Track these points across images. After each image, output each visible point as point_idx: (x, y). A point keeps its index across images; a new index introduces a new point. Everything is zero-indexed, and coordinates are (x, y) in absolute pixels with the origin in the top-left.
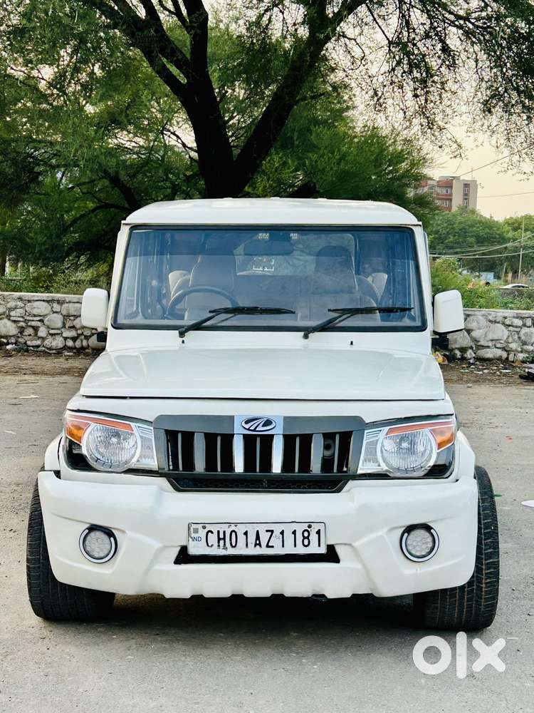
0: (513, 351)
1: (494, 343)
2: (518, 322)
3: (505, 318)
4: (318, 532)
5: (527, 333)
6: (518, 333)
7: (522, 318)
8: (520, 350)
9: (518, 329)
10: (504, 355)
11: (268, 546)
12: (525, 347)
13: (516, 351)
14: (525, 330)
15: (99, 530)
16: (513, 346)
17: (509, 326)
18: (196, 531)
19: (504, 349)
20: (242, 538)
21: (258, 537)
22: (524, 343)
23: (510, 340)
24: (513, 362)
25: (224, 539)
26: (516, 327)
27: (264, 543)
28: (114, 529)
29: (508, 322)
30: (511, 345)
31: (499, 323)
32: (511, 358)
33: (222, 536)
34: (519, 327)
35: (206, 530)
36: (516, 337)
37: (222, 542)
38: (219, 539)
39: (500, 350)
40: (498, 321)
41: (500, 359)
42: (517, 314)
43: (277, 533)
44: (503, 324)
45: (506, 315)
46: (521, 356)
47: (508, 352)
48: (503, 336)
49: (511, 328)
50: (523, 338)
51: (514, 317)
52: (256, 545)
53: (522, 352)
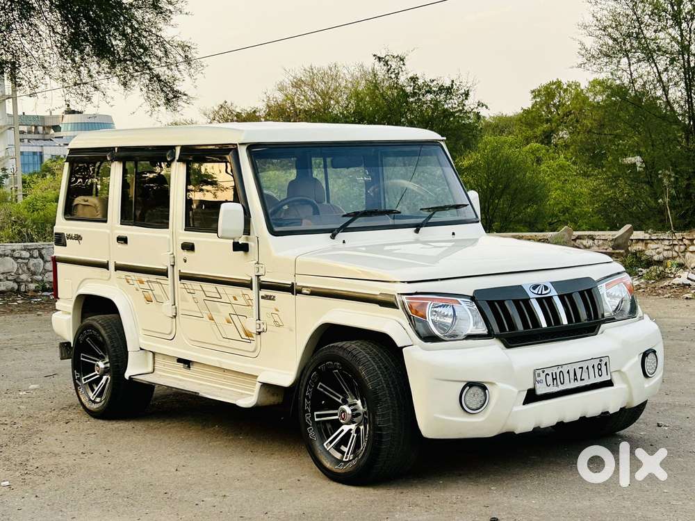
0: (24, 282)
1: (5, 275)
2: (26, 254)
3: (14, 251)
4: (606, 364)
5: (35, 264)
6: (27, 264)
7: (29, 250)
8: (30, 280)
9: (26, 261)
10: (16, 286)
11: (581, 380)
12: (35, 277)
13: (27, 281)
14: (32, 261)
15: (475, 385)
16: (24, 277)
17: (17, 258)
18: (539, 375)
19: (15, 281)
20: (566, 375)
21: (575, 374)
22: (34, 274)
23: (20, 272)
24: (25, 292)
25: (556, 378)
26: (24, 259)
27: (579, 378)
28: (486, 383)
29: (16, 255)
30: (22, 277)
31: (8, 256)
32: (23, 288)
33: (554, 377)
34: (27, 259)
35: (545, 373)
36: (25, 268)
37: (555, 381)
38: (553, 379)
39: (11, 282)
40: (7, 254)
41: (12, 290)
42: (24, 246)
43: (585, 368)
44: (12, 256)
45: (14, 248)
46: (32, 286)
47: (19, 283)
48: (13, 267)
49: (20, 260)
50: (32, 269)
51: (22, 250)
52: (575, 379)
53: (32, 282)
